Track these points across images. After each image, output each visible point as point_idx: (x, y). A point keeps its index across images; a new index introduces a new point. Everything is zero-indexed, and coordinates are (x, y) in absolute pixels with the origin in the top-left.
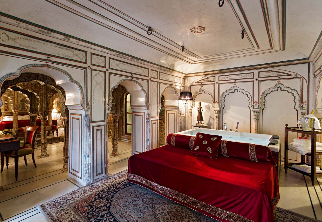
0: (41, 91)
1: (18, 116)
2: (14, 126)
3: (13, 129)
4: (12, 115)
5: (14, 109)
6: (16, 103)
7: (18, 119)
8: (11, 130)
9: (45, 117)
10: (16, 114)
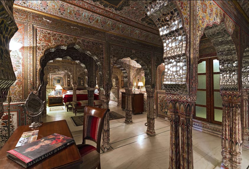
0: (103, 54)
1: (77, 91)
2: (73, 100)
3: (73, 102)
4: (72, 90)
5: (73, 84)
6: (75, 78)
7: (77, 93)
8: (71, 103)
9: (108, 92)
10: (75, 88)
